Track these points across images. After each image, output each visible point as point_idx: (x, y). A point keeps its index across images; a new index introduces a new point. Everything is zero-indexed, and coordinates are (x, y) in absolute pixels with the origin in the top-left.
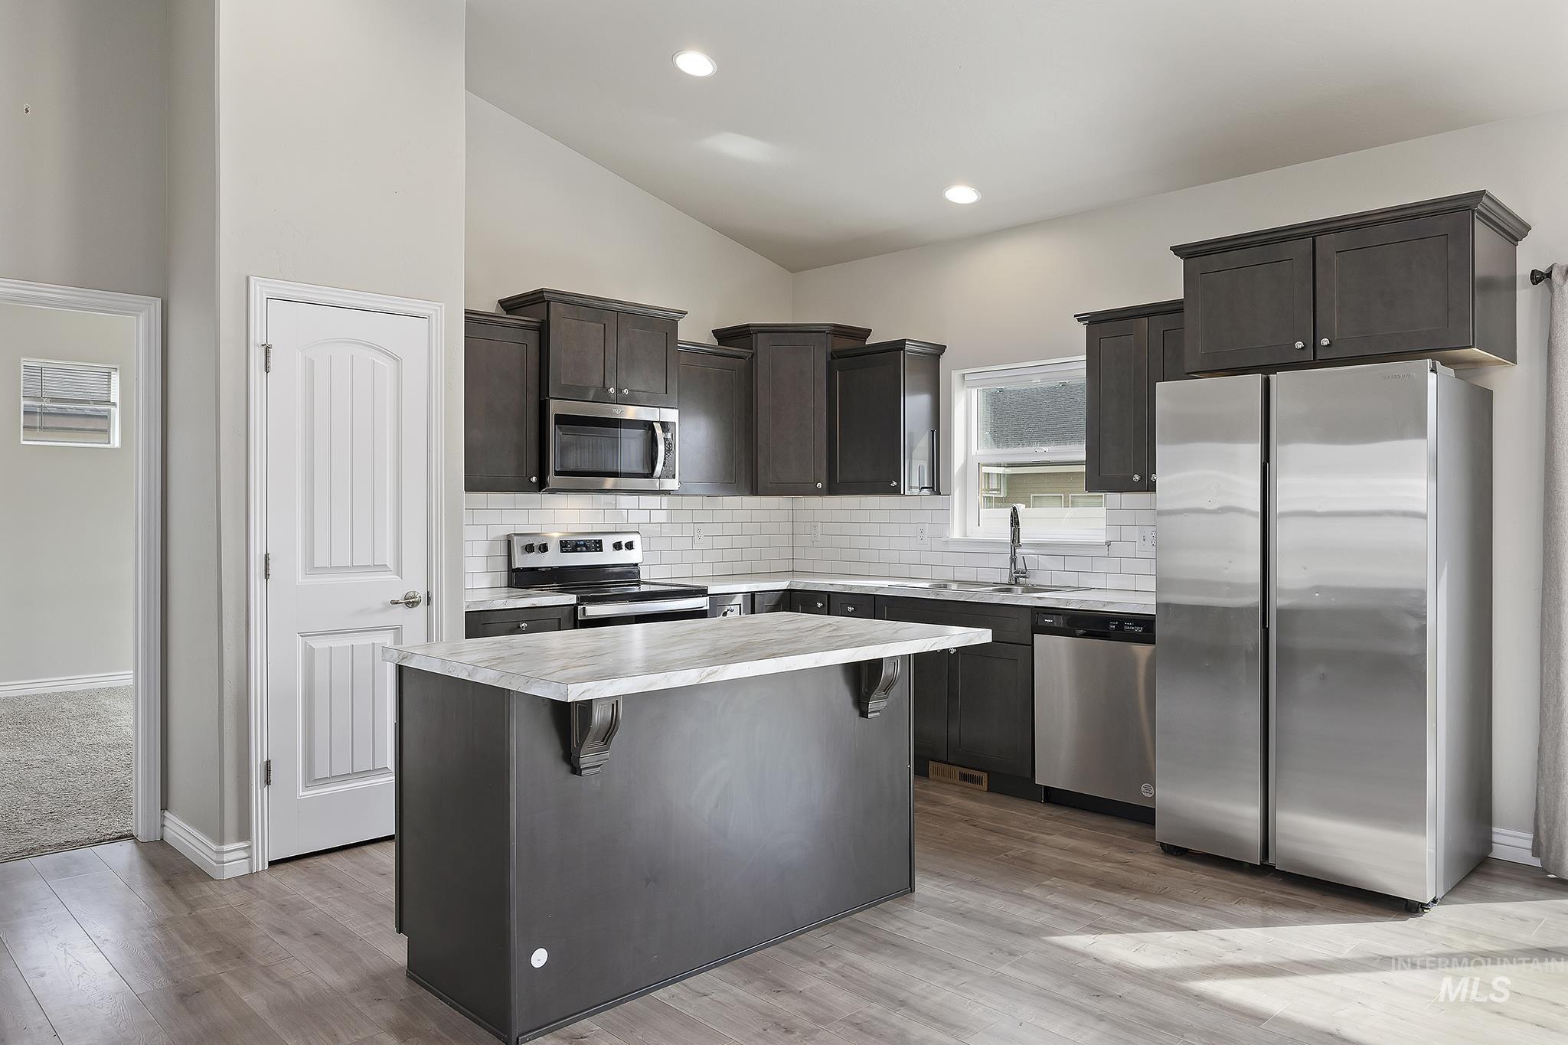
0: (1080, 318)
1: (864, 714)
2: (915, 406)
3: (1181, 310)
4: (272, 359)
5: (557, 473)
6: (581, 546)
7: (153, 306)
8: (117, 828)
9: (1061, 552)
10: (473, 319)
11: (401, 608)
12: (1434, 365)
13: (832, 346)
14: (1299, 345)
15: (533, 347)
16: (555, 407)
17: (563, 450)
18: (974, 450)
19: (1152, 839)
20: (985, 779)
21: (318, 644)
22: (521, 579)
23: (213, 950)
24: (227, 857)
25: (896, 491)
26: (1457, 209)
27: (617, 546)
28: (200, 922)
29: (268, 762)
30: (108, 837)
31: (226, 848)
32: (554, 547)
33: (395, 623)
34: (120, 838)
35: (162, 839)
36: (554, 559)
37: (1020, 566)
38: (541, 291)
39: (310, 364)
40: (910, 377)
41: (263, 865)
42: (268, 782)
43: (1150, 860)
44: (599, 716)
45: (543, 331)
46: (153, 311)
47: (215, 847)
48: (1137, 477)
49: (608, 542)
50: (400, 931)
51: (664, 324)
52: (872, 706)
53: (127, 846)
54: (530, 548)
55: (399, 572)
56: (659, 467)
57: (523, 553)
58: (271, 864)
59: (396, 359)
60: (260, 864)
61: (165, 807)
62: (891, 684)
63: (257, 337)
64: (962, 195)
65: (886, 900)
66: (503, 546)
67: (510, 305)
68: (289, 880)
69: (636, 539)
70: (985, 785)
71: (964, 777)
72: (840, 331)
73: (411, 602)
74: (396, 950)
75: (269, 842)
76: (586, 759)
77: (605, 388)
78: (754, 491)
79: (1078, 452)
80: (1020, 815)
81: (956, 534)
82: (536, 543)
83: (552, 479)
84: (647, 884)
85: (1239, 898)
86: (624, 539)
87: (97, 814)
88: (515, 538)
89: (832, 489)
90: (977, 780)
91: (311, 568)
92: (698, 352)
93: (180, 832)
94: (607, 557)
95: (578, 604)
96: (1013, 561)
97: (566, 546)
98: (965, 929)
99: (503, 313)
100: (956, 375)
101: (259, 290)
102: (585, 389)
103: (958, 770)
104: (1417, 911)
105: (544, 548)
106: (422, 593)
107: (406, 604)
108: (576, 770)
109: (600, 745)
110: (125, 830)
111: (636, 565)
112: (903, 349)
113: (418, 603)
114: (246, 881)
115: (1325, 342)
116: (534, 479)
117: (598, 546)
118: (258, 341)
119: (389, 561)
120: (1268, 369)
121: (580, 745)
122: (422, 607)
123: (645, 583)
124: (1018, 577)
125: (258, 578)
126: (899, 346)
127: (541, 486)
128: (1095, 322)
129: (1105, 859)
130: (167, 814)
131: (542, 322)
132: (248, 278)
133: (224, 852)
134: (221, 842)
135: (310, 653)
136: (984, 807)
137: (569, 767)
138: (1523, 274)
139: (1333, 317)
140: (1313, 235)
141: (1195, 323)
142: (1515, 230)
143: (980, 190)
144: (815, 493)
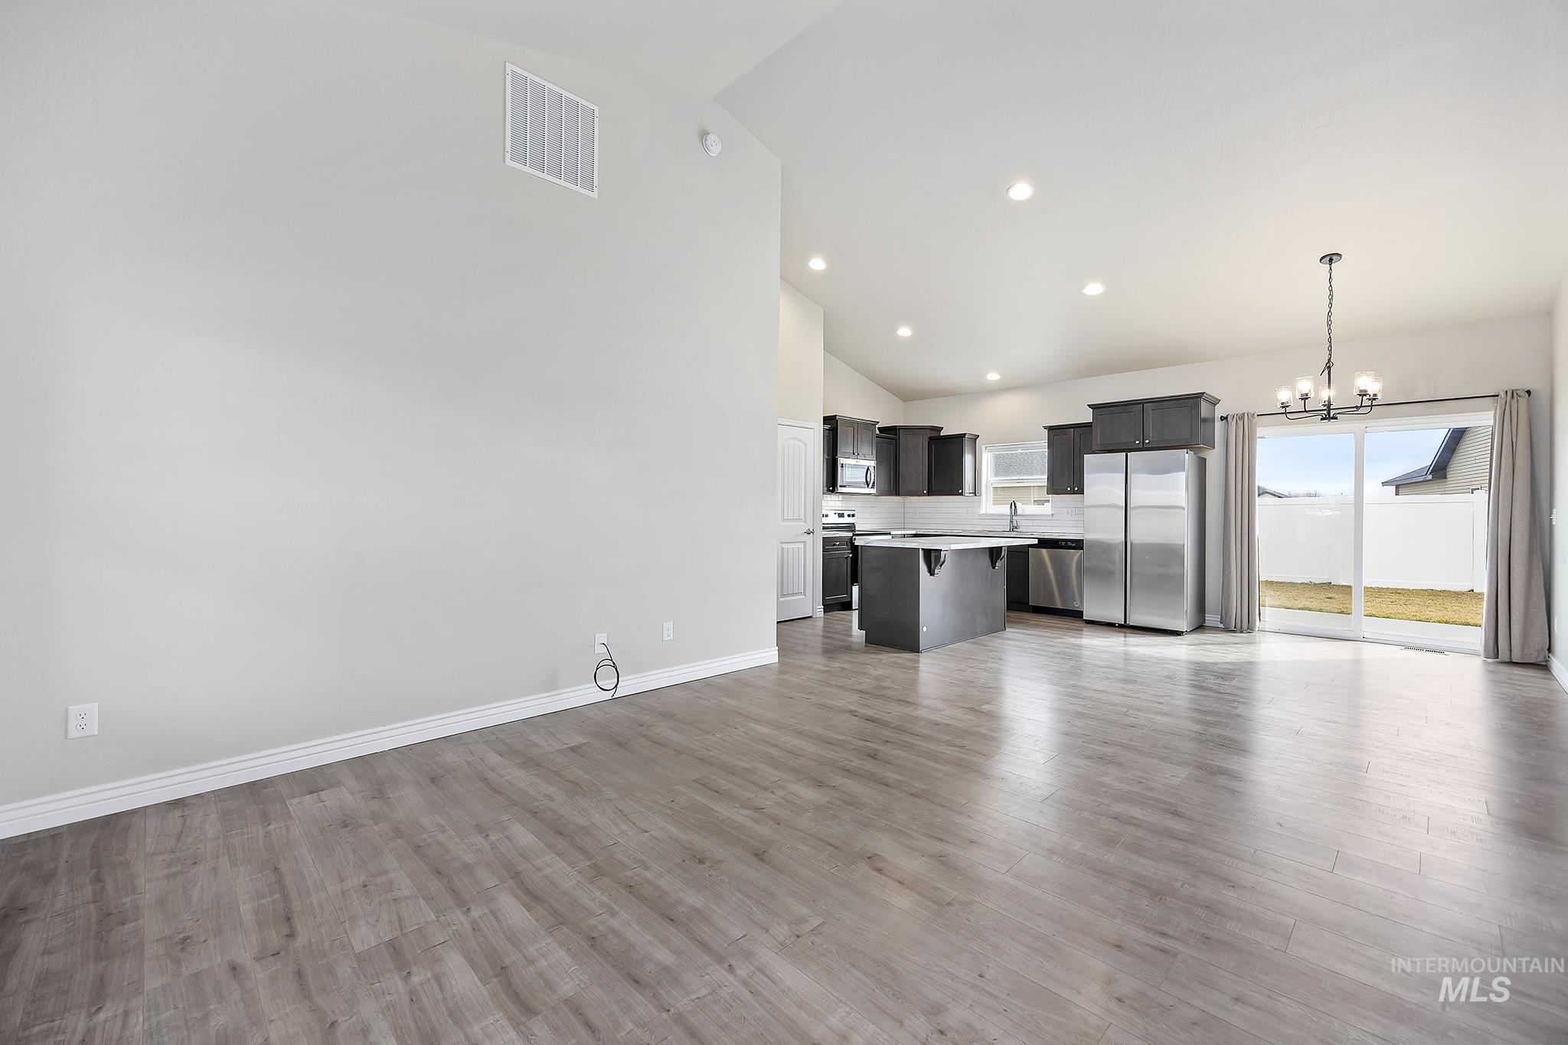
0: (1045, 428)
1: (994, 567)
2: (968, 459)
3: (1091, 426)
5: (840, 486)
11: (806, 535)
12: (1185, 451)
13: (930, 435)
14: (1137, 442)
15: (830, 437)
18: (990, 479)
25: (959, 494)
26: (1195, 398)
27: (849, 515)
32: (831, 516)
33: (804, 540)
37: (1015, 524)
38: (836, 415)
40: (965, 448)
43: (1083, 624)
44: (943, 556)
45: (834, 430)
48: (1069, 489)
49: (846, 514)
51: (872, 426)
52: (997, 564)
55: (805, 521)
56: (870, 484)
59: (805, 444)
64: (993, 376)
69: (855, 513)
72: (932, 428)
76: (936, 571)
77: (854, 453)
78: (897, 494)
80: (1026, 615)
81: (983, 511)
83: (838, 489)
86: (851, 513)
89: (929, 494)
91: (784, 520)
94: (846, 520)
95: (852, 536)
96: (1012, 522)
100: (983, 447)
102: (848, 453)
104: (1181, 635)
106: (811, 530)
108: (933, 575)
111: (855, 523)
112: (961, 437)
113: (810, 533)
115: (1147, 441)
116: (830, 488)
117: (843, 515)
119: (803, 517)
120: (1127, 451)
121: (935, 567)
124: (1014, 529)
127: (833, 491)
128: (1051, 429)
131: (834, 428)
135: (782, 550)
137: (930, 574)
138: (1218, 415)
139: (1150, 432)
140: (1143, 404)
141: (1097, 432)
142: (1214, 402)
143: (1001, 375)
144: (924, 495)
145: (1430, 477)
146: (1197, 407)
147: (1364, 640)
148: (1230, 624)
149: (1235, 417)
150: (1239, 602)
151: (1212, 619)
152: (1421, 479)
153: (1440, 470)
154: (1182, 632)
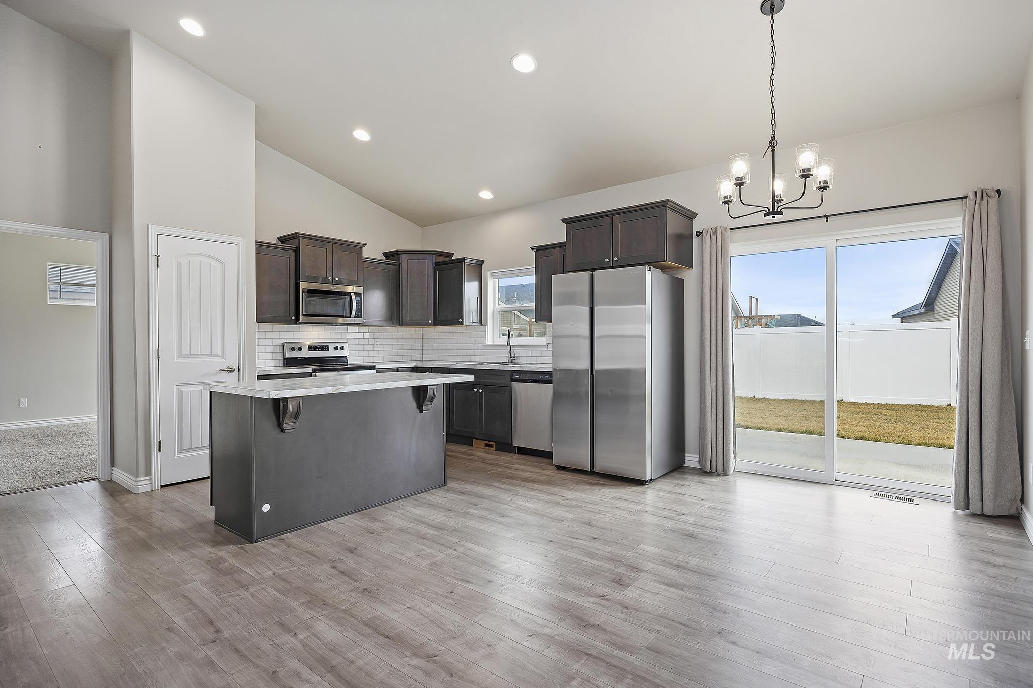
0: (533, 249)
1: (421, 411)
2: (469, 287)
3: (565, 246)
4: (160, 261)
5: (303, 315)
6: (318, 348)
7: (105, 238)
8: (90, 475)
9: (541, 349)
10: (258, 245)
11: (225, 373)
12: (650, 268)
13: (436, 260)
14: (607, 260)
15: (292, 258)
16: (303, 286)
17: (307, 305)
18: (497, 306)
19: (552, 464)
20: (494, 445)
21: (183, 389)
22: (289, 362)
23: (128, 518)
24: (139, 484)
25: (461, 323)
26: (660, 206)
27: (336, 348)
28: (124, 509)
29: (160, 441)
30: (85, 480)
31: (139, 479)
32: (305, 349)
33: (222, 379)
34: (91, 480)
35: (112, 480)
36: (305, 354)
37: (513, 355)
38: (296, 234)
39: (179, 265)
40: (466, 274)
41: (158, 487)
42: (160, 450)
43: (551, 472)
44: (291, 407)
45: (297, 251)
46: (105, 240)
47: (134, 479)
49: (331, 347)
50: (212, 504)
51: (357, 248)
52: (424, 408)
53: (95, 483)
54: (293, 349)
55: (224, 357)
56: (354, 312)
57: (290, 351)
58: (162, 487)
59: (222, 263)
60: (157, 486)
61: (113, 465)
62: (432, 399)
63: (153, 251)
64: (486, 195)
65: (433, 489)
66: (281, 348)
67: (283, 240)
68: (170, 493)
69: (345, 345)
70: (494, 448)
71: (486, 445)
72: (439, 253)
73: (230, 371)
74: (210, 513)
75: (160, 477)
76: (287, 425)
77: (327, 278)
78: (401, 325)
79: (533, 305)
80: (506, 458)
81: (489, 341)
82: (297, 347)
83: (301, 318)
84: (317, 479)
85: (578, 483)
86: (340, 346)
87: (81, 471)
88: (286, 344)
89: (436, 323)
90: (491, 446)
91: (180, 355)
92: (372, 262)
93: (120, 476)
94: (331, 353)
95: (312, 372)
96: (510, 353)
97: (312, 348)
98: (461, 497)
99: (280, 244)
100: (488, 274)
101: (153, 230)
102: (318, 278)
103: (484, 442)
104: (644, 485)
105: (300, 349)
106: (235, 367)
107: (228, 371)
108: (283, 431)
109: (293, 420)
110: (94, 477)
111: (346, 357)
112: (464, 262)
113: (233, 371)
114: (150, 494)
115: (616, 259)
116: (293, 317)
117: (326, 348)
118: (153, 253)
119: (220, 353)
120: (592, 270)
121: (284, 420)
122: (236, 373)
123: (349, 365)
124: (512, 360)
125: (154, 359)
126: (462, 260)
127: (297, 320)
128: (538, 250)
129: (531, 472)
130: (114, 468)
131: (296, 248)
132: (148, 225)
133: (138, 481)
134: (137, 477)
135: (180, 393)
136: (492, 456)
137: (280, 430)
138: (694, 232)
139: (619, 248)
140: (612, 215)
141: (570, 251)
142: (690, 216)
143: (493, 193)
144: (429, 325)
145: (923, 310)
146: (662, 218)
147: (839, 483)
148: (705, 466)
149: (709, 231)
150: (714, 440)
151: (691, 460)
152: (917, 312)
153: (929, 306)
154: (646, 482)
